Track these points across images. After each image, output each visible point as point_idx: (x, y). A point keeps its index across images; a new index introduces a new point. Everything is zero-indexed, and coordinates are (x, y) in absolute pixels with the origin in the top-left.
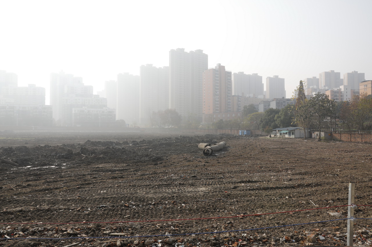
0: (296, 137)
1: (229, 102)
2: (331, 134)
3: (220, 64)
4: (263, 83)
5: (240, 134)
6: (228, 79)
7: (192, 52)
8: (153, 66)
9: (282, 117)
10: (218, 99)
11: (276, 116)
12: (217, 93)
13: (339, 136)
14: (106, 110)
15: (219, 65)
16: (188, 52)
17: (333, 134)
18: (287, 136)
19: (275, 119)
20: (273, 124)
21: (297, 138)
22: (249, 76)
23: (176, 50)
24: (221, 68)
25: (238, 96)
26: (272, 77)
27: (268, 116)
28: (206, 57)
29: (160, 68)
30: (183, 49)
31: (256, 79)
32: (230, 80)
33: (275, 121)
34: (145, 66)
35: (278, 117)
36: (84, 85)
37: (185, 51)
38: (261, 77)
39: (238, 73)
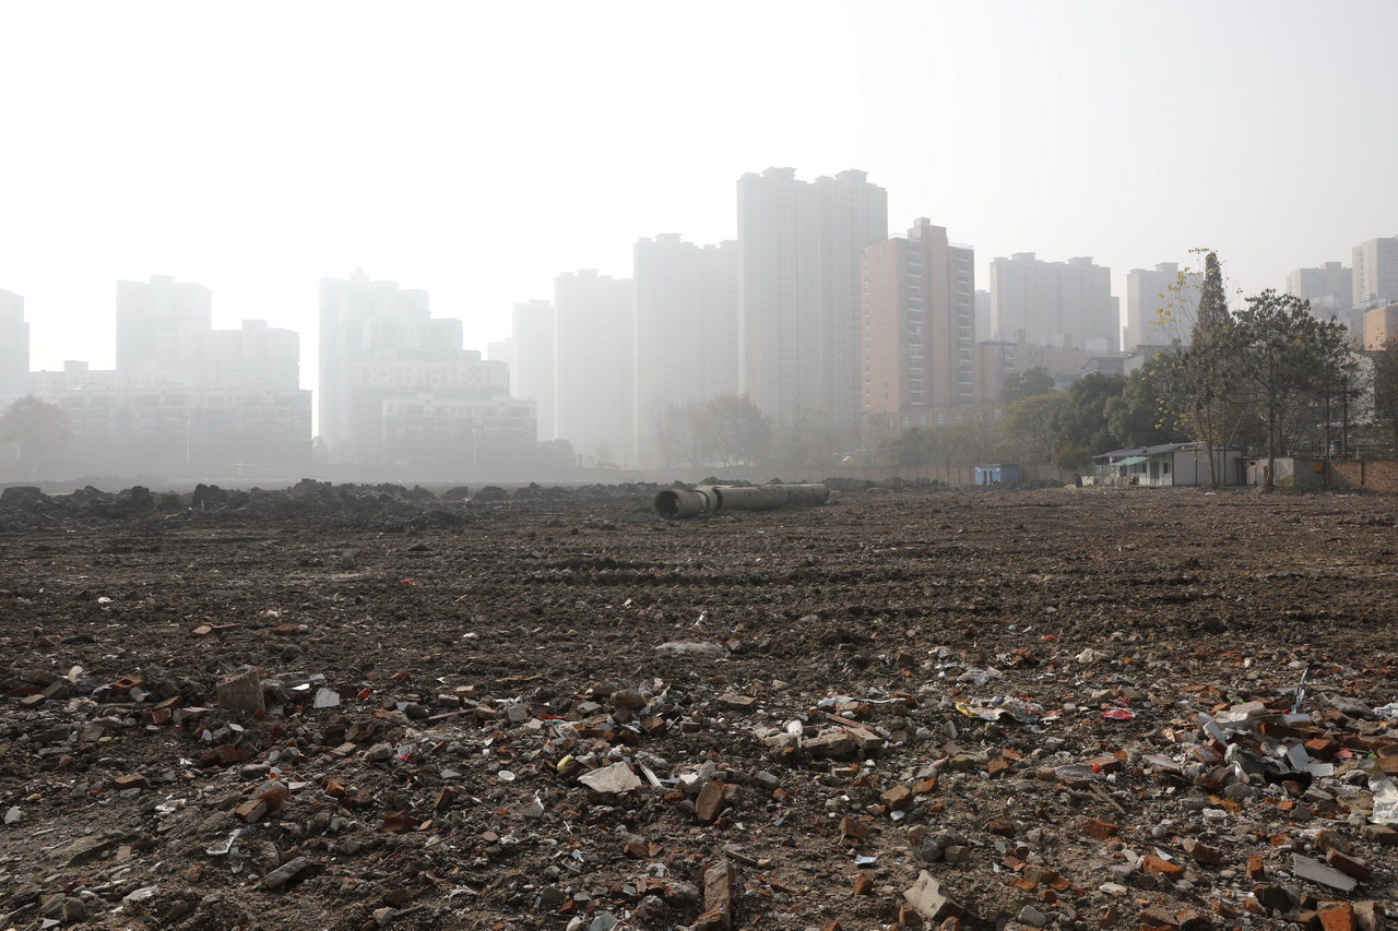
0: (1177, 481)
1: (962, 368)
2: (1325, 468)
3: (925, 221)
4: (1113, 295)
5: (979, 481)
6: (959, 279)
7: (822, 180)
8: (681, 241)
9: (1132, 406)
10: (919, 355)
11: (1109, 401)
12: (915, 331)
13: (1355, 472)
14: (503, 404)
15: (925, 224)
16: (811, 181)
17: (1333, 466)
18: (1144, 480)
19: (1105, 415)
20: (1097, 436)
21: (1179, 486)
22: (1057, 269)
23: (762, 175)
24: (930, 236)
25: (1004, 343)
26: (1151, 268)
27: (1082, 405)
28: (878, 197)
29: (709, 248)
30: (789, 172)
31: (1087, 278)
32: (966, 280)
33: (1104, 422)
34: (654, 240)
35: (1116, 407)
36: (432, 318)
37: (798, 177)
38: (1106, 272)
39: (1011, 258)
